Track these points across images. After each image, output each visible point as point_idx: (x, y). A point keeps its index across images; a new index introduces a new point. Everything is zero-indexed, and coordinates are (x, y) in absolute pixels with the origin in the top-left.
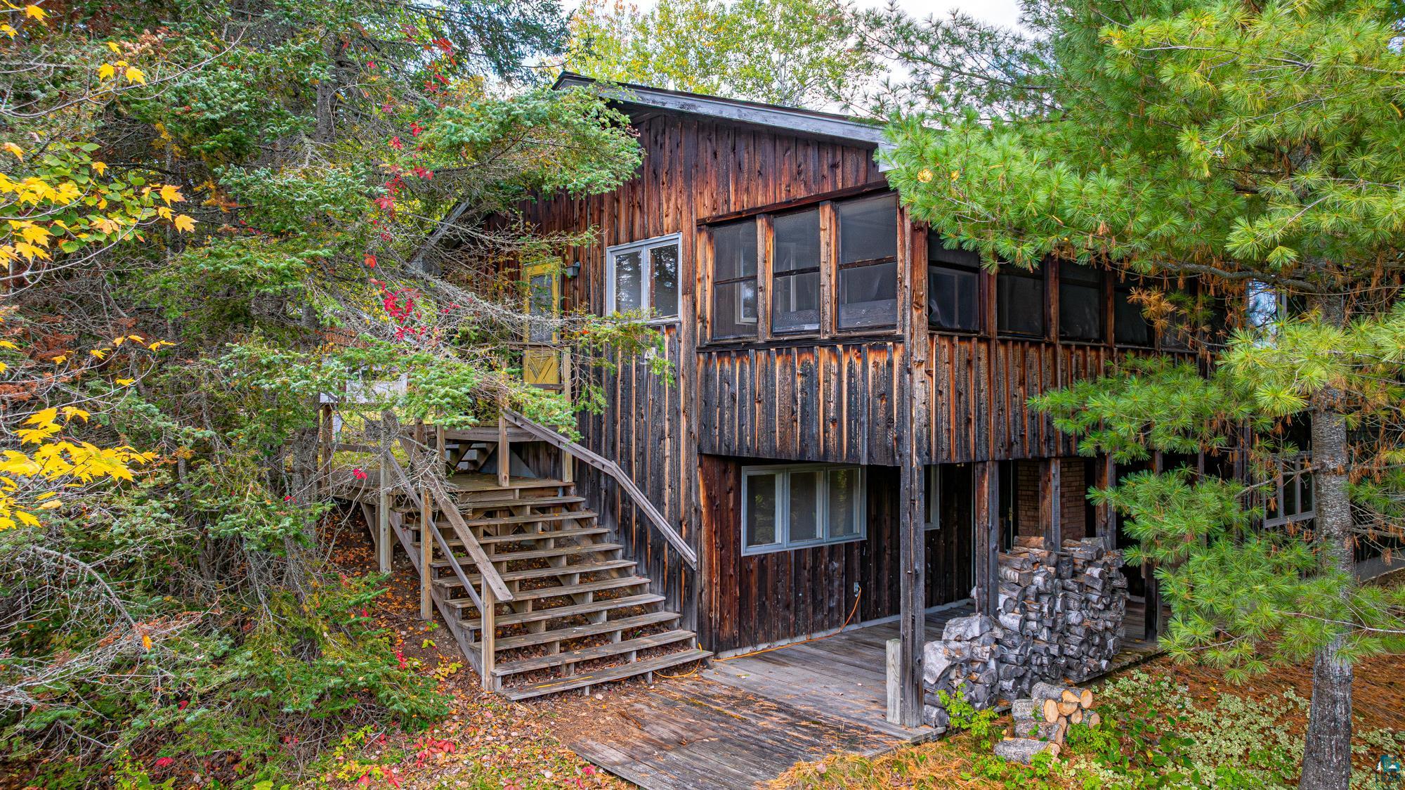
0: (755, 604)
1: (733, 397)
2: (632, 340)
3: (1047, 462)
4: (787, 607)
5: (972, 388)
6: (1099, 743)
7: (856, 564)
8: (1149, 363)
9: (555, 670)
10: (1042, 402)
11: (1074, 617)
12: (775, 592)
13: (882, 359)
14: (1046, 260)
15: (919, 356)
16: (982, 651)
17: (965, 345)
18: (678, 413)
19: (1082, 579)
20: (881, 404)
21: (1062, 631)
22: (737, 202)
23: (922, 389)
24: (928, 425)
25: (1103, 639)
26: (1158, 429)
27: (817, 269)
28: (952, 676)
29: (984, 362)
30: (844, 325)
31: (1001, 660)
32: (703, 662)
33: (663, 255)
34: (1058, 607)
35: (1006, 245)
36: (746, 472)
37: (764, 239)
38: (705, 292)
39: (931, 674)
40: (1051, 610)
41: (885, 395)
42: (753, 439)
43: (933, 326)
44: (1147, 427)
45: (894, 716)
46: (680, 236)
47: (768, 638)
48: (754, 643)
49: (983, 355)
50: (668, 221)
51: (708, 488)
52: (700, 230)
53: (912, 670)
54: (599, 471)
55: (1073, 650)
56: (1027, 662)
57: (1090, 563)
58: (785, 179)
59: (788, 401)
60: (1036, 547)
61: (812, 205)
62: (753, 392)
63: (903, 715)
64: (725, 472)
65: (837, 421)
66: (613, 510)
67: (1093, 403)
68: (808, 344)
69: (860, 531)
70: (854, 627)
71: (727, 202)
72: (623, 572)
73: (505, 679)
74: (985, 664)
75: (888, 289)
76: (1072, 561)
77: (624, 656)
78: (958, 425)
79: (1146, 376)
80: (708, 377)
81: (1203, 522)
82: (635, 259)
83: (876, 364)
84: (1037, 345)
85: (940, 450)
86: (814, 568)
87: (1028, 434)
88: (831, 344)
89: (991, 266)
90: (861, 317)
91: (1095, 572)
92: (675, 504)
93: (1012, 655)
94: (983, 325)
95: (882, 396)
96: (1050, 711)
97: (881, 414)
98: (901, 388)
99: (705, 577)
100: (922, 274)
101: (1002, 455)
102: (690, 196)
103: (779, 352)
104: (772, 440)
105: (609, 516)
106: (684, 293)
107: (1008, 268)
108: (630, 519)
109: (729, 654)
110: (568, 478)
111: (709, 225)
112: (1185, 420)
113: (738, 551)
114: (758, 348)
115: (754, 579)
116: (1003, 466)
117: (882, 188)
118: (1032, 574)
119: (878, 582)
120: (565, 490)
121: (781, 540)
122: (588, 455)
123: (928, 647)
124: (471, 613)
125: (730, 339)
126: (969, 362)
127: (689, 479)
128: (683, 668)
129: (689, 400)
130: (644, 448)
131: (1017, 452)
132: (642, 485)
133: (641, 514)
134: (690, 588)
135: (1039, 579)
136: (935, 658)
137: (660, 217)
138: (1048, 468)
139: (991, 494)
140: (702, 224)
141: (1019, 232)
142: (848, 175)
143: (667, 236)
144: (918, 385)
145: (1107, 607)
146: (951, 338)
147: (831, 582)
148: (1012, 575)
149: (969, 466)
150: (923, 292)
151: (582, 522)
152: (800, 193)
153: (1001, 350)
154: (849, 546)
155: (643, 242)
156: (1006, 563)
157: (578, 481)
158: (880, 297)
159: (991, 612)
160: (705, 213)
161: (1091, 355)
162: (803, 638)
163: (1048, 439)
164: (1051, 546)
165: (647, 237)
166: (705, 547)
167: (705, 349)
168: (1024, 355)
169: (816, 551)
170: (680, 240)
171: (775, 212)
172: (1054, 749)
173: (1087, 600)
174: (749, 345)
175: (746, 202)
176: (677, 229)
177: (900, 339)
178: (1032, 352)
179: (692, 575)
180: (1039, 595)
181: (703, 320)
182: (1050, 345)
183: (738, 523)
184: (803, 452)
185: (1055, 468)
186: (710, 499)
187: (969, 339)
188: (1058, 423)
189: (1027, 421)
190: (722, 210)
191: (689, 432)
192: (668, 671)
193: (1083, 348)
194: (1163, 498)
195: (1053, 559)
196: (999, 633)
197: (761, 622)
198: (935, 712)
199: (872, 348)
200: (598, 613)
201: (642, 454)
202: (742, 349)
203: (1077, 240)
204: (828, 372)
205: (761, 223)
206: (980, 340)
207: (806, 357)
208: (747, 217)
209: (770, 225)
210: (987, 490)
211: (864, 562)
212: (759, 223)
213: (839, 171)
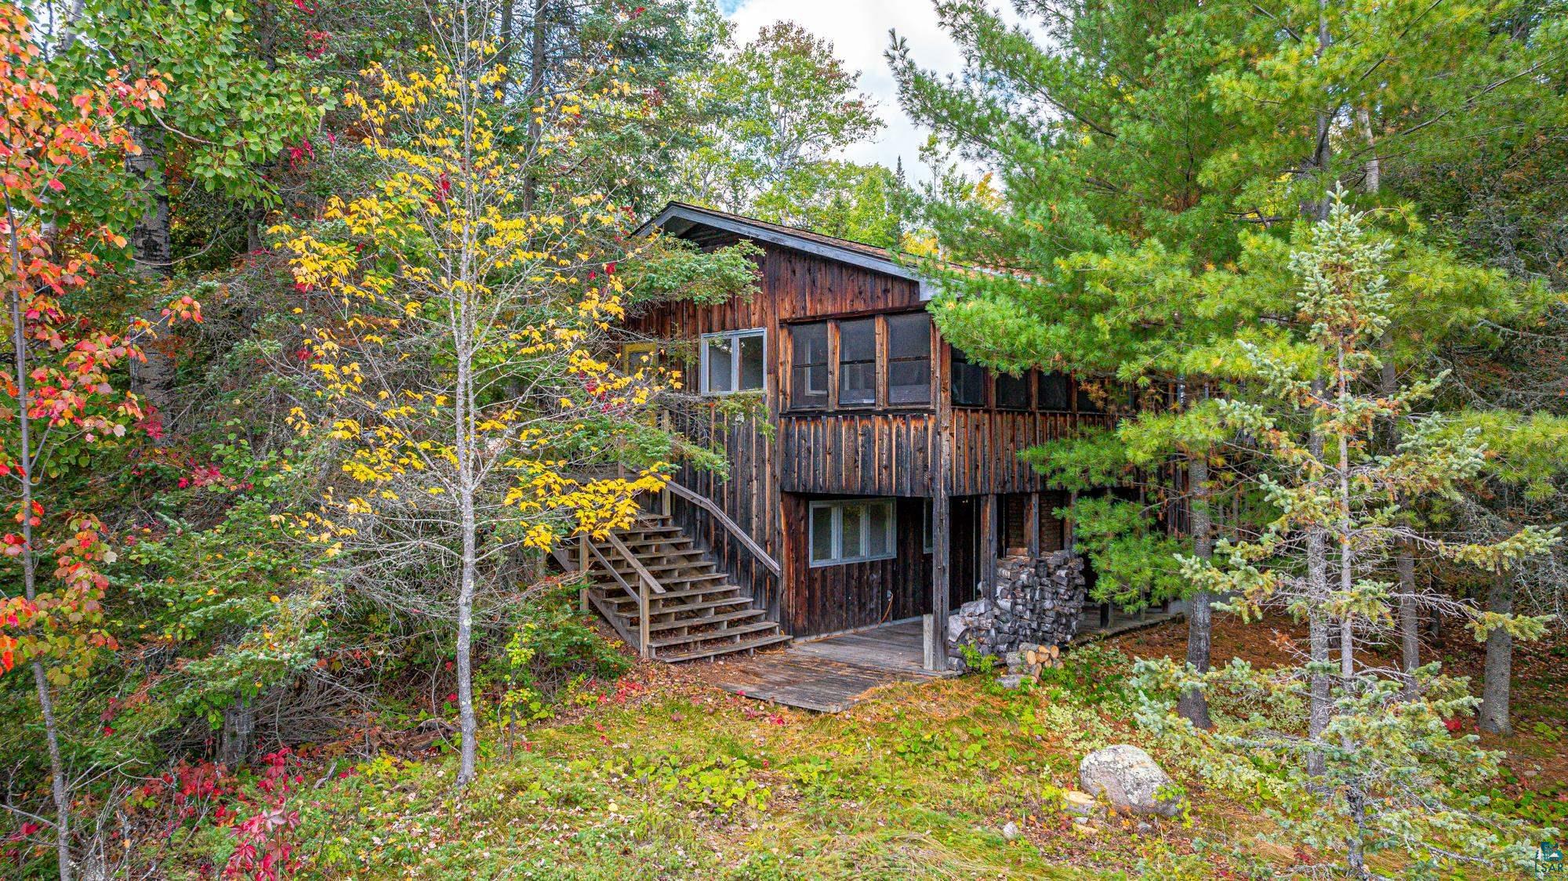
0: (819, 604)
1: (809, 450)
3: (1029, 495)
4: (841, 607)
5: (979, 445)
6: (1062, 678)
7: (889, 577)
8: (1091, 430)
9: (687, 645)
10: (1025, 454)
11: (1048, 604)
12: (833, 595)
13: (920, 425)
14: (1027, 373)
15: (946, 423)
16: (986, 623)
17: (975, 415)
18: (763, 461)
19: (1054, 578)
20: (920, 456)
21: (1040, 614)
22: (812, 309)
23: (947, 445)
24: (951, 469)
25: (1068, 621)
26: (1092, 472)
27: (873, 361)
28: (967, 637)
29: (987, 425)
30: (893, 401)
31: (999, 631)
32: (785, 643)
34: (1037, 597)
35: (1004, 366)
36: (813, 505)
37: (833, 337)
38: (786, 373)
39: (953, 635)
40: (1032, 598)
41: (922, 449)
42: (824, 481)
43: (954, 403)
44: (1085, 471)
45: (929, 665)
46: (765, 330)
47: (827, 630)
48: (818, 633)
49: (987, 422)
50: (755, 318)
51: (787, 516)
52: (781, 327)
53: (941, 632)
54: (695, 505)
55: (1047, 627)
56: (1015, 632)
57: (1059, 567)
58: (849, 297)
59: (851, 453)
60: (1022, 555)
61: (871, 315)
62: (825, 447)
63: (935, 664)
64: (798, 505)
65: (888, 467)
66: (707, 536)
67: (1055, 455)
68: (867, 413)
69: (891, 551)
70: (887, 624)
71: (804, 308)
72: (716, 582)
73: (658, 649)
74: (988, 631)
75: (925, 378)
76: (1047, 566)
77: (731, 638)
78: (970, 469)
79: (1090, 439)
80: (788, 436)
81: (1117, 526)
82: (726, 345)
83: (916, 429)
84: (1022, 414)
85: (959, 486)
86: (860, 577)
87: (1016, 476)
88: (884, 414)
89: (995, 374)
90: (905, 396)
91: (1063, 573)
92: (762, 530)
93: (1006, 627)
94: (986, 401)
95: (920, 450)
96: (1031, 658)
97: (920, 462)
98: (934, 445)
99: (785, 583)
100: (948, 370)
101: (999, 490)
102: (773, 302)
103: (845, 418)
104: (839, 481)
105: (703, 540)
106: (769, 373)
107: (1005, 377)
108: (722, 542)
109: (801, 640)
110: (667, 513)
111: (788, 324)
112: (1107, 466)
113: (807, 563)
114: (829, 415)
115: (817, 586)
116: (1000, 498)
117: (921, 309)
118: (1019, 573)
119: (905, 590)
120: (664, 522)
121: (836, 556)
122: (685, 492)
123: (951, 618)
124: (632, 606)
125: (806, 408)
126: (977, 427)
127: (773, 510)
128: (773, 646)
129: (773, 452)
130: (735, 488)
131: (1009, 488)
132: (732, 515)
133: (732, 537)
134: (773, 591)
135: (1024, 577)
136: (956, 626)
137: (748, 316)
138: (1030, 499)
139: (992, 517)
140: (784, 323)
141: (1012, 357)
142: (895, 299)
143: (754, 329)
144: (945, 443)
145: (1071, 598)
146: (965, 411)
147: (871, 589)
148: (1006, 573)
149: (978, 497)
150: (948, 381)
151: (677, 546)
152: (860, 307)
153: (998, 418)
154: (884, 562)
155: (734, 332)
156: (1003, 566)
157: (676, 514)
158: (919, 382)
159: (993, 599)
160: (786, 315)
161: (1060, 420)
162: (851, 631)
163: (1030, 479)
164: (1031, 553)
165: (737, 329)
166: (785, 560)
167: (787, 415)
168: (1014, 421)
169: (861, 566)
170: (765, 333)
171: (841, 318)
172: (1034, 680)
173: (1057, 593)
174: (822, 413)
175: (820, 310)
176: (762, 324)
177: (933, 412)
178: (1019, 418)
179: (775, 580)
180: (1024, 587)
181: (785, 394)
182: (1032, 413)
183: (807, 544)
184: (863, 488)
185: (1035, 500)
186: (788, 525)
187: (977, 411)
188: (1035, 468)
189: (1016, 467)
190: (800, 314)
191: (773, 476)
192: (763, 648)
193: (1055, 415)
194: (1097, 513)
195: (1034, 562)
196: (997, 612)
197: (823, 616)
198: (956, 661)
199: (913, 417)
200: (707, 609)
201: (733, 493)
202: (816, 416)
203: (1043, 363)
204: (881, 433)
205: (830, 326)
206: (985, 411)
207: (865, 422)
208: (822, 320)
209: (837, 327)
210: (989, 514)
211: (895, 574)
212: (829, 325)
213: (890, 295)
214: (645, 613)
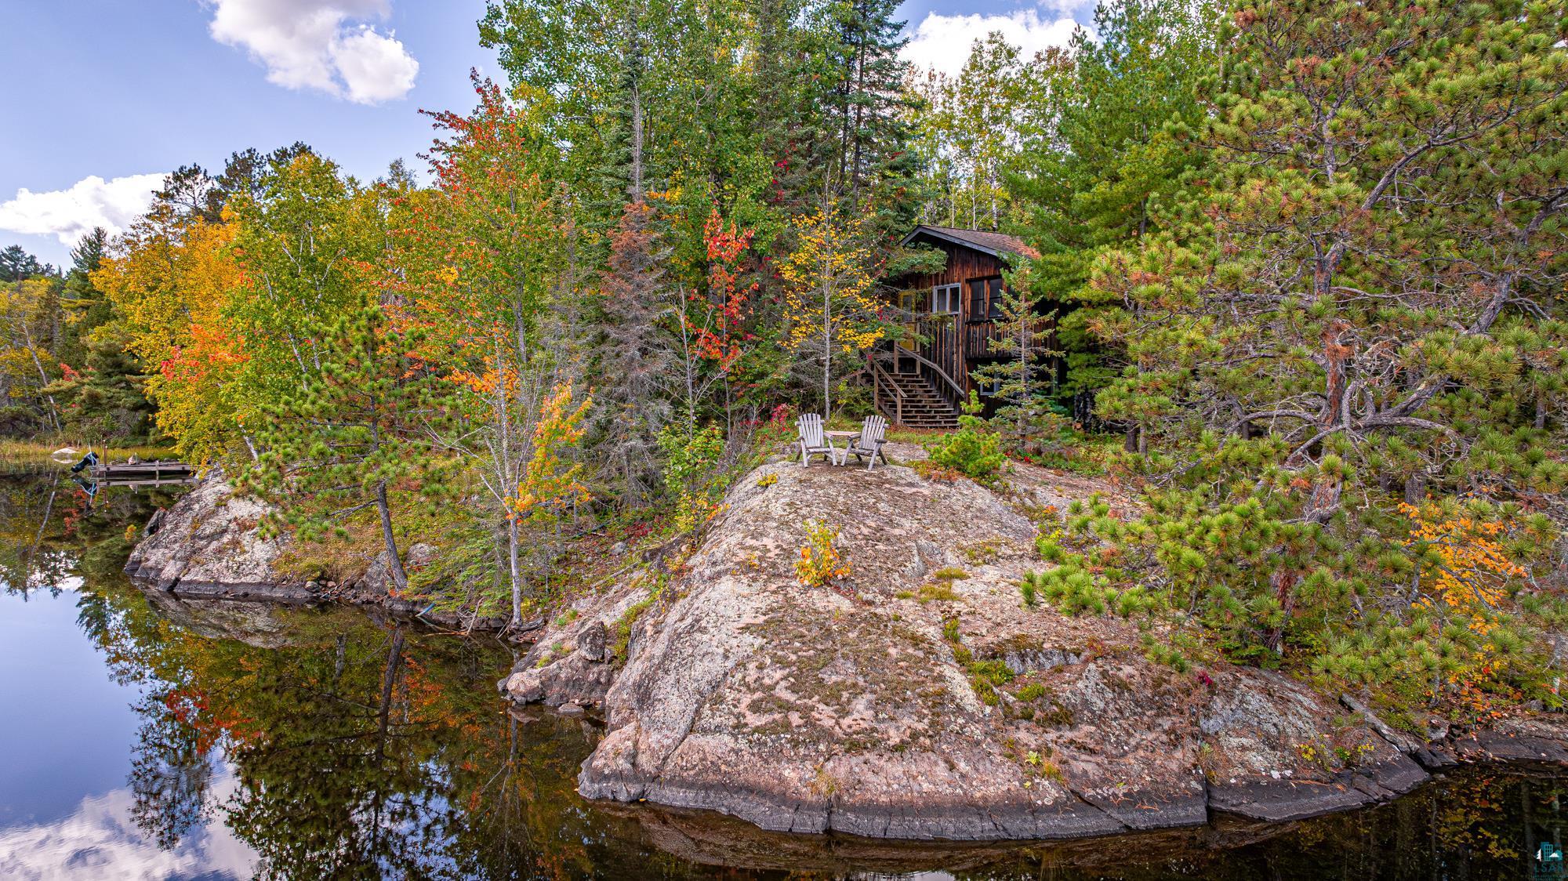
1: (976, 338)
2: (943, 320)
9: (918, 422)
18: (958, 345)
22: (978, 274)
33: (955, 291)
37: (986, 287)
38: (968, 303)
46: (959, 284)
50: (956, 279)
51: (968, 369)
52: (966, 282)
54: (930, 367)
58: (993, 268)
61: (1000, 277)
62: (983, 337)
66: (935, 382)
71: (975, 274)
73: (904, 422)
77: (940, 422)
80: (968, 332)
82: (944, 291)
88: (1005, 321)
92: (958, 377)
102: (963, 271)
103: (990, 324)
105: (934, 384)
106: (961, 304)
108: (942, 384)
110: (918, 372)
111: (969, 281)
114: (984, 322)
120: (917, 377)
122: (927, 361)
125: (975, 319)
127: (962, 367)
129: (962, 341)
130: (947, 358)
132: (946, 371)
133: (946, 381)
137: (953, 278)
143: (956, 284)
152: (997, 273)
155: (947, 285)
157: (922, 373)
160: (967, 277)
165: (949, 283)
166: (967, 390)
167: (968, 323)
171: (990, 278)
174: (982, 321)
175: (981, 275)
176: (958, 282)
181: (967, 313)
190: (973, 276)
191: (962, 352)
200: (931, 411)
201: (946, 360)
202: (978, 323)
205: (985, 281)
208: (982, 279)
209: (988, 282)
214: (899, 409)
